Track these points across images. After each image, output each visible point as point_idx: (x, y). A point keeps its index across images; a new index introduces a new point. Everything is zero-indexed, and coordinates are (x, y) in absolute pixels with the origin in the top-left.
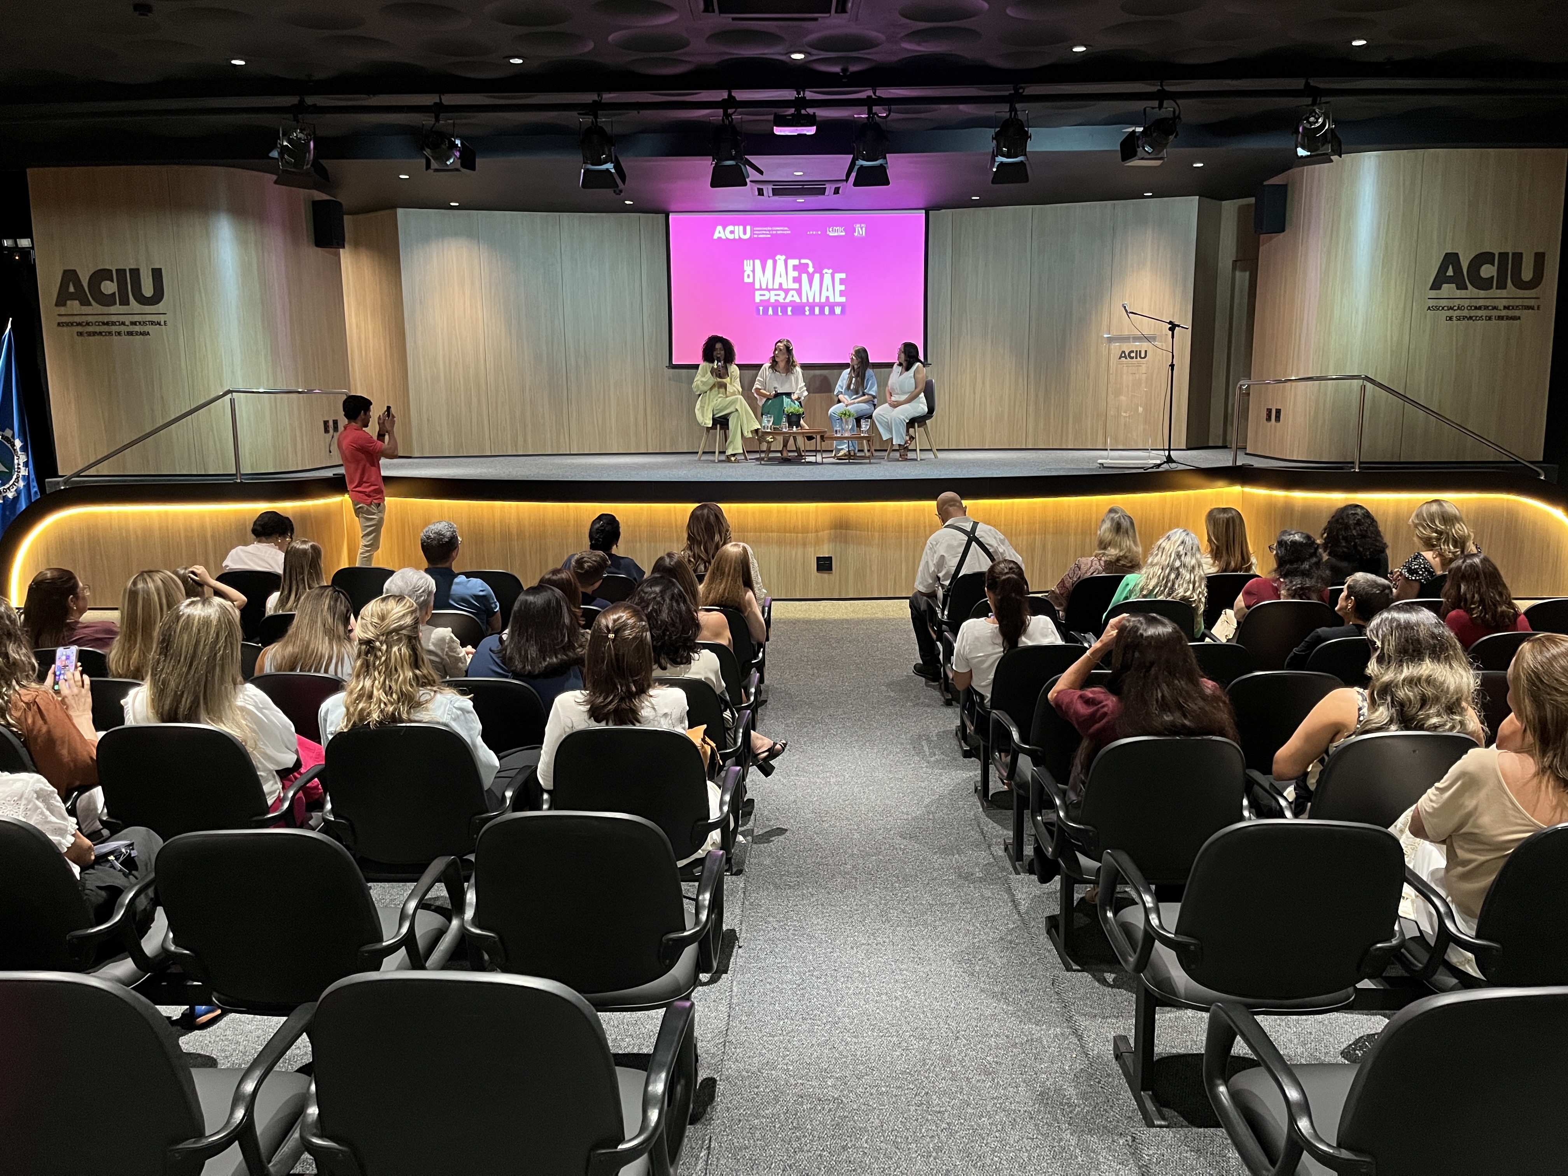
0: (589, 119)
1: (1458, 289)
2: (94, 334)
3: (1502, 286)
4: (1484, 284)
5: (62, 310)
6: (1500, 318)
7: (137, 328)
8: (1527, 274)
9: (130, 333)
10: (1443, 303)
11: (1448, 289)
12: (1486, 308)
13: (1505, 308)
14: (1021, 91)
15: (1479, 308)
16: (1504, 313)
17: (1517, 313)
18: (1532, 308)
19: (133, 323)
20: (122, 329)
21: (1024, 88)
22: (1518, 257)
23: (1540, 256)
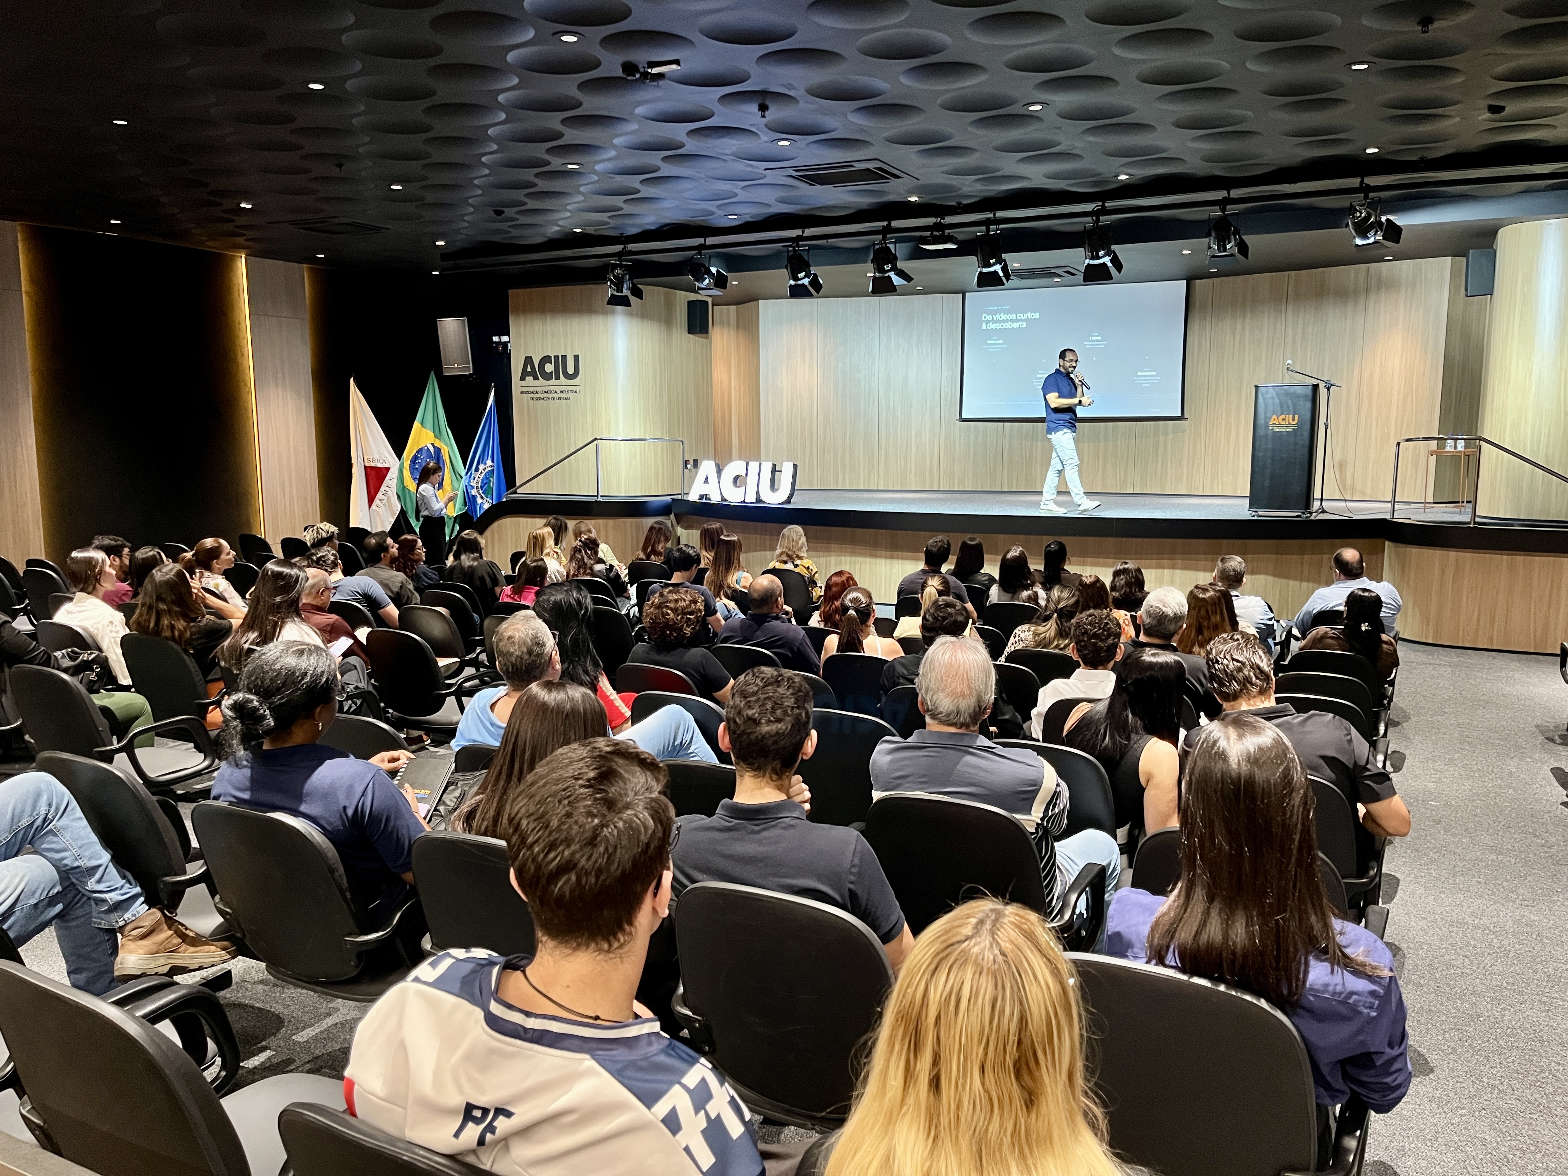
0: (793, 248)
2: (540, 399)
5: (523, 383)
7: (564, 395)
9: (559, 399)
19: (562, 392)
20: (556, 396)
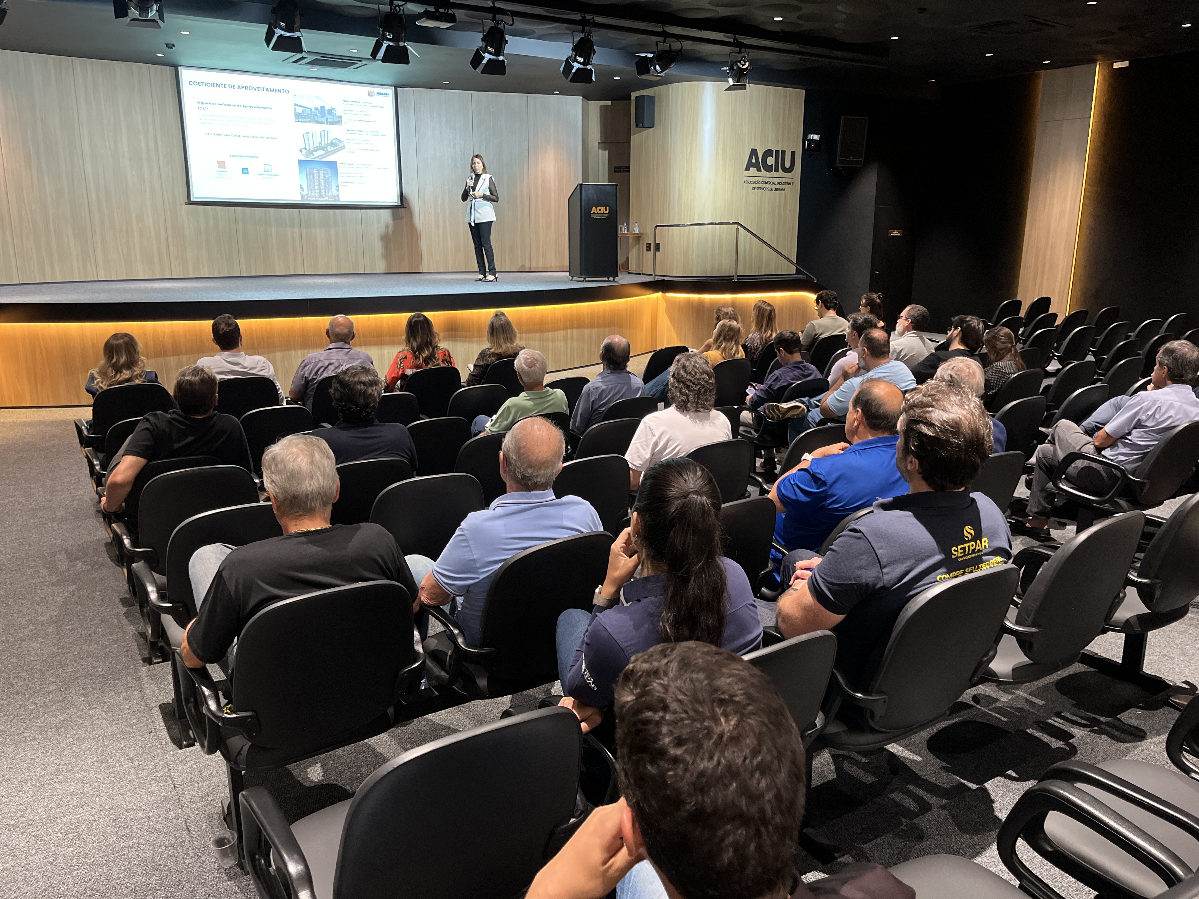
1: (758, 171)
3: (777, 170)
4: (768, 169)
6: (776, 189)
8: (788, 165)
10: (751, 179)
11: (753, 170)
12: (770, 183)
13: (779, 183)
14: (590, 19)
15: (766, 183)
16: (778, 186)
17: (783, 187)
18: (789, 184)
22: (784, 152)
23: (793, 153)
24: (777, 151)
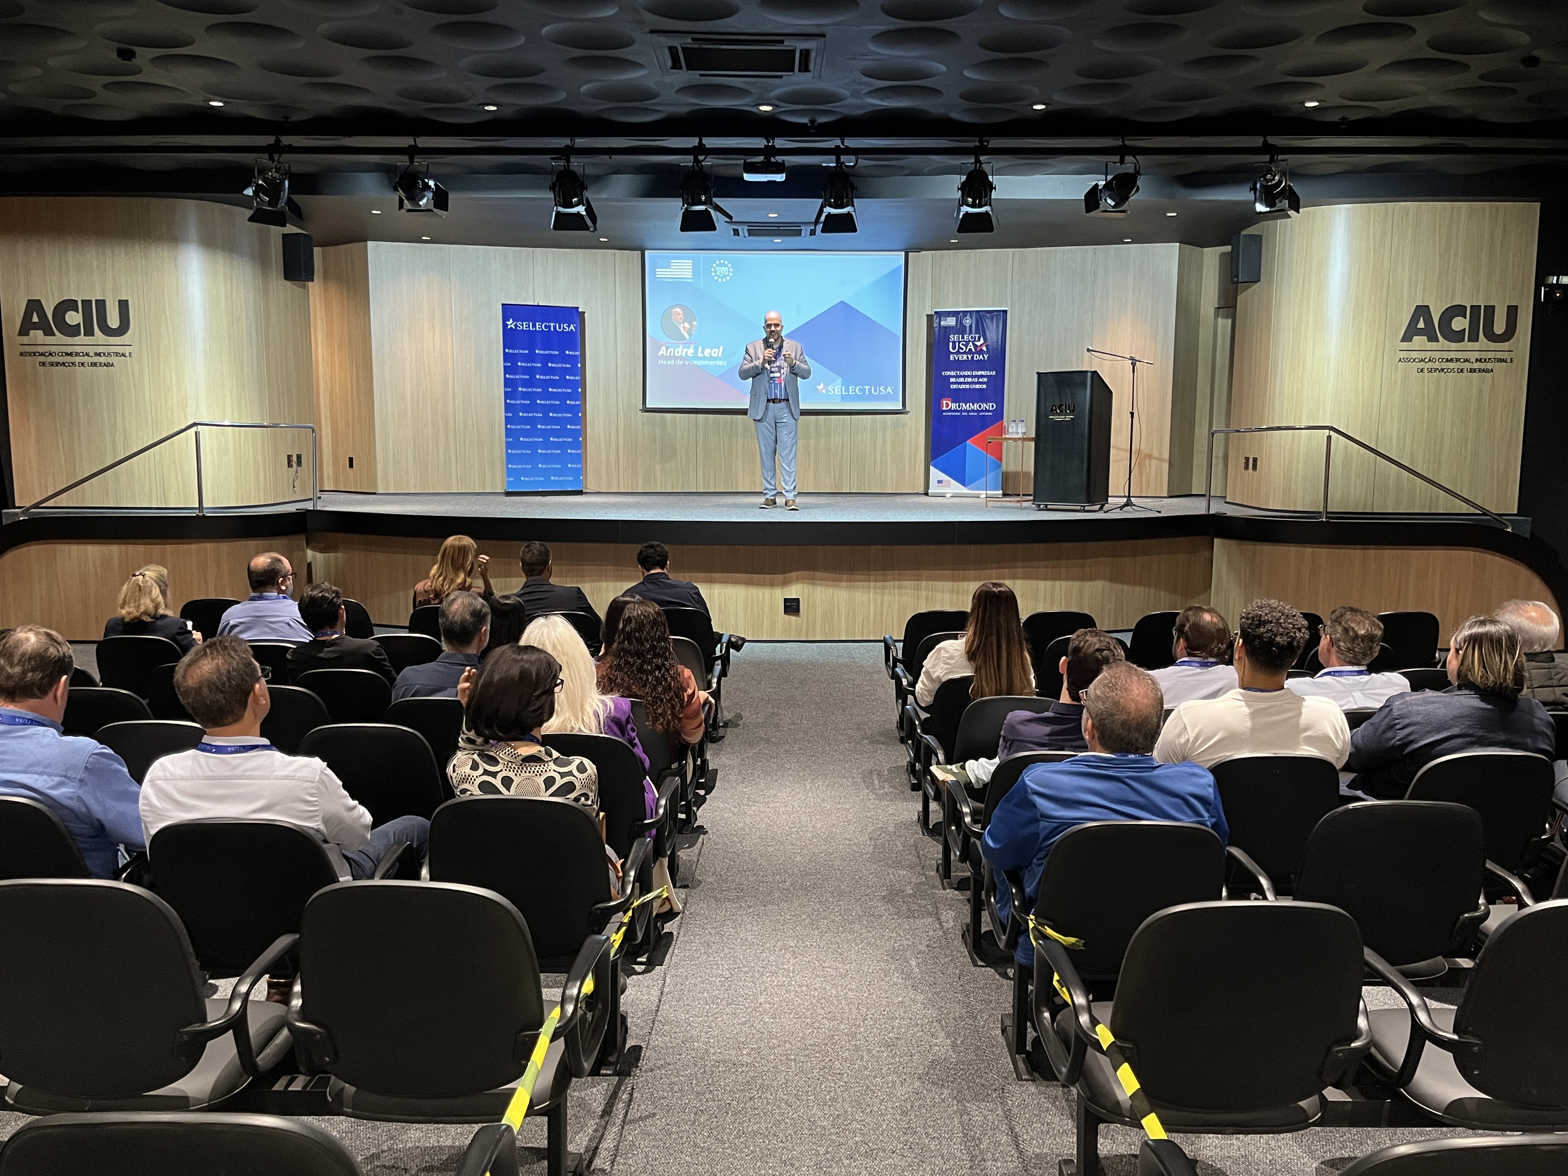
0: (562, 163)
1: (1429, 341)
2: (57, 364)
3: (1474, 338)
4: (1458, 337)
5: (25, 339)
6: (1472, 371)
7: (102, 360)
8: (1499, 327)
9: (94, 364)
10: (1414, 355)
11: (1419, 341)
12: (1458, 360)
13: (1477, 360)
14: (985, 144)
15: (1451, 360)
16: (1476, 365)
17: (1489, 366)
18: (1503, 361)
19: (98, 354)
20: (86, 359)
21: (988, 142)
22: (1490, 310)
23: (1512, 312)
24: (1475, 309)
